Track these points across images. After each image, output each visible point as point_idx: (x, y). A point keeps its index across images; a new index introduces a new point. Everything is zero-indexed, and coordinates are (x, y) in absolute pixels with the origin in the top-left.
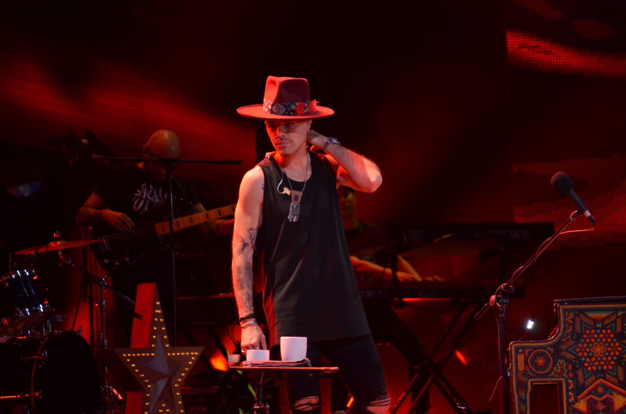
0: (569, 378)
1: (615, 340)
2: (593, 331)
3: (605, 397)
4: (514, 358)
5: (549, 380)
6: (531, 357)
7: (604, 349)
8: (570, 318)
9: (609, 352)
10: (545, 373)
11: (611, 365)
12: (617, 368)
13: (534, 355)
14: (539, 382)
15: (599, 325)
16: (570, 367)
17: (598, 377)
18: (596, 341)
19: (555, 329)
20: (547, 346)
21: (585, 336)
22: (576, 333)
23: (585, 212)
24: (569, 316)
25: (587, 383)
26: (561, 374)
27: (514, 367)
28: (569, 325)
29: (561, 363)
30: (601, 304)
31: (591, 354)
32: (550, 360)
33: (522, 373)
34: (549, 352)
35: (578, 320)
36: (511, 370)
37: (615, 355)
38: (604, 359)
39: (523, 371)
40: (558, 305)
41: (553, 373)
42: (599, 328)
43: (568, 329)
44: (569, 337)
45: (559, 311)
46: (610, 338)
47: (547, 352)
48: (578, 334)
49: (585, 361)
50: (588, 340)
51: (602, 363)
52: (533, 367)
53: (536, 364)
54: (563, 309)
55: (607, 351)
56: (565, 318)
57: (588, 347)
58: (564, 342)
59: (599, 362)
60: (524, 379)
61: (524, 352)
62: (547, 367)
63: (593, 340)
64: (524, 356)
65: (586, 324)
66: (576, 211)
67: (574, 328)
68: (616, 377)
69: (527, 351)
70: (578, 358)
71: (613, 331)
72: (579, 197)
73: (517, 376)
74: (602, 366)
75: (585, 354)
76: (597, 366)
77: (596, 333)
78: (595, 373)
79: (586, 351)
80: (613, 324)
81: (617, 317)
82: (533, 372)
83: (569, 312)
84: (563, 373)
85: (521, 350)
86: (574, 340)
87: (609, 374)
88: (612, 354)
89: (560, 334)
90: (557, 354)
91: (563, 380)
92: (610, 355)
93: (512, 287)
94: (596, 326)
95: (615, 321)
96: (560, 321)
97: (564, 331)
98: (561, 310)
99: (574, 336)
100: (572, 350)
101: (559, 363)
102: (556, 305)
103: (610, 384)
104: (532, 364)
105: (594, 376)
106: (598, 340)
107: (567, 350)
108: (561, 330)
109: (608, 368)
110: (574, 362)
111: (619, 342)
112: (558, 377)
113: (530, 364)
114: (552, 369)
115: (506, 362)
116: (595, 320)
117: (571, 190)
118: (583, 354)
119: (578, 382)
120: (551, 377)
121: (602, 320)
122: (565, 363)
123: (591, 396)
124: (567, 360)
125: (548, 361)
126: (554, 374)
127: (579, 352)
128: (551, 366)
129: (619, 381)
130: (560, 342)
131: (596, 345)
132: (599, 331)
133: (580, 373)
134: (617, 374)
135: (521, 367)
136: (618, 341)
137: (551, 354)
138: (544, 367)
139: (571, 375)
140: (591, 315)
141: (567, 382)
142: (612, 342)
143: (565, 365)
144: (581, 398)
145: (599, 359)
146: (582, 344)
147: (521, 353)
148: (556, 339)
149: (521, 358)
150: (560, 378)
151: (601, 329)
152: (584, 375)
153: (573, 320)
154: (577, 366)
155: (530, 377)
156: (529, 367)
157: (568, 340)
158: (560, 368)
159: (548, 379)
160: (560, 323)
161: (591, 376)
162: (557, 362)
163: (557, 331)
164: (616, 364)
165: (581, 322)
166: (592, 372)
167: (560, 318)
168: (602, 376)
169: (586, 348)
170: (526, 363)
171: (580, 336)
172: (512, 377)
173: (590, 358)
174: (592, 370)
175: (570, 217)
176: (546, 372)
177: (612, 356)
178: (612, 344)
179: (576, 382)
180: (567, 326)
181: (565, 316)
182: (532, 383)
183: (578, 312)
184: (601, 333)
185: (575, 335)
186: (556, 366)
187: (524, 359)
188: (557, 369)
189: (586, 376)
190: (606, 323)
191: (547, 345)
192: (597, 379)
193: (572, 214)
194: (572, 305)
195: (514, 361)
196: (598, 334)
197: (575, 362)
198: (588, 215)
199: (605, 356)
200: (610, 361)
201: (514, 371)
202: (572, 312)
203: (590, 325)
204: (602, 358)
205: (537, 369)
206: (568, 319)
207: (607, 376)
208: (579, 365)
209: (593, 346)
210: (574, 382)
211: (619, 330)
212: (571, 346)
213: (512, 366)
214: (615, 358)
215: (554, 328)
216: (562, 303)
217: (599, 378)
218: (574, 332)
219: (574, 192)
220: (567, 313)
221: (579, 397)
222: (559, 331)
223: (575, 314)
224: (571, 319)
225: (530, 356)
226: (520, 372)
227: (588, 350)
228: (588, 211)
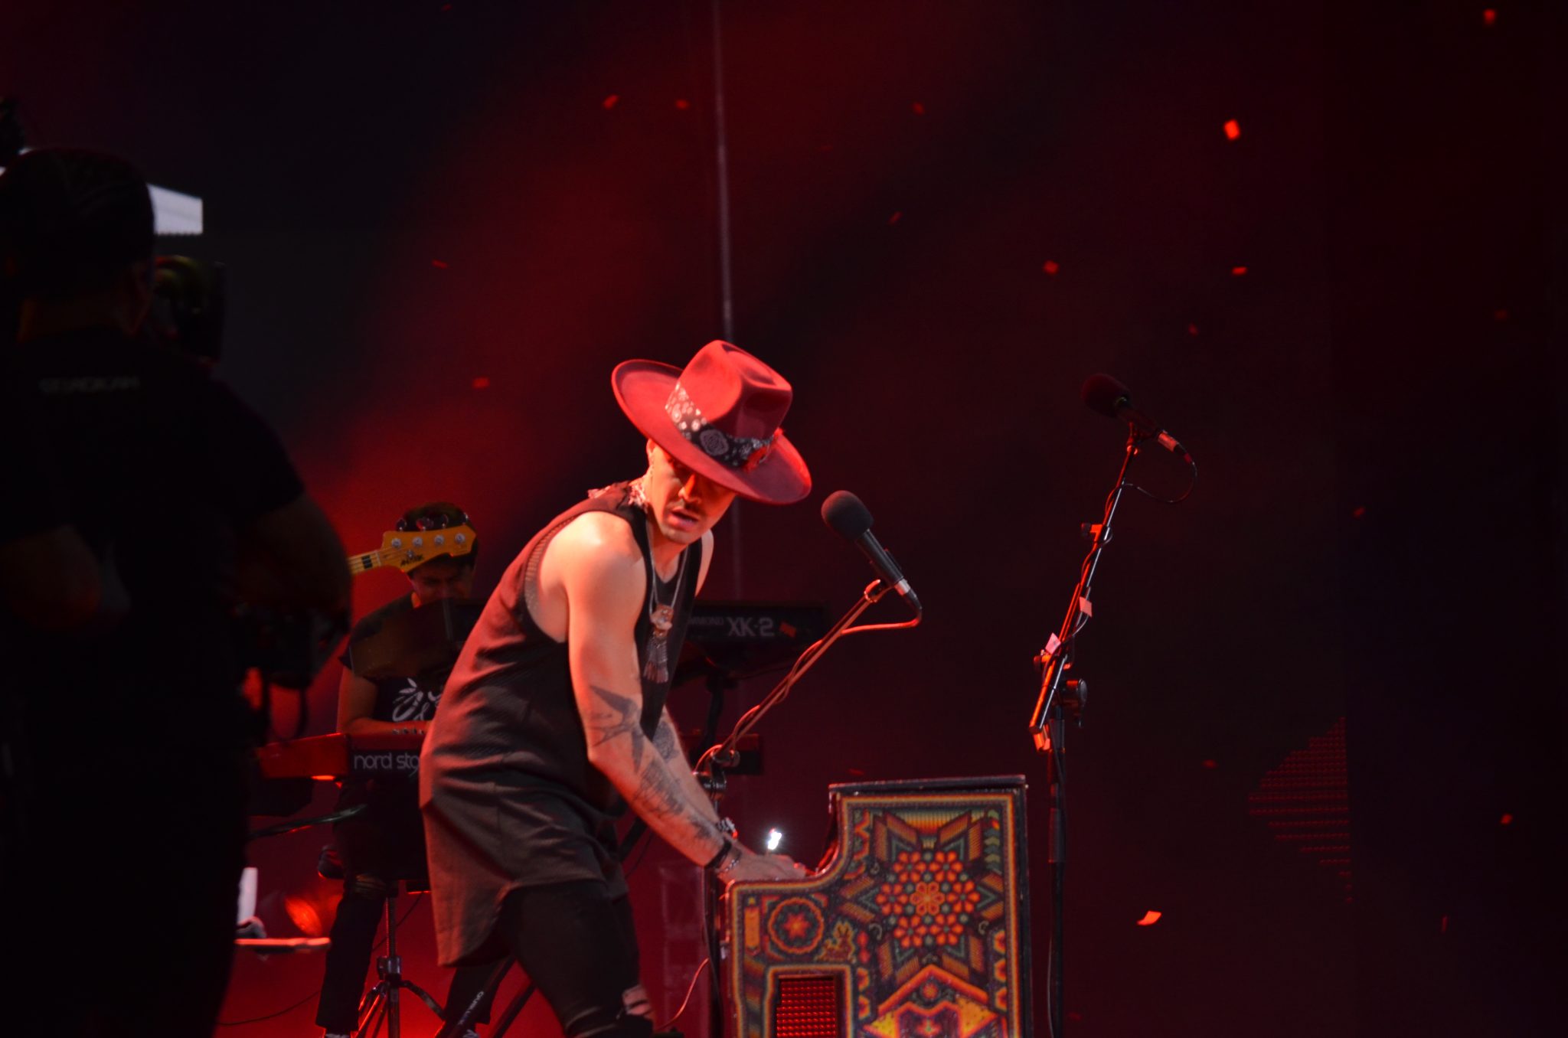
0: (860, 964)
1: (964, 877)
2: (916, 857)
3: (939, 1007)
4: (736, 919)
5: (814, 968)
6: (777, 916)
7: (939, 898)
8: (865, 826)
9: (952, 905)
10: (806, 954)
11: (955, 934)
12: (967, 941)
13: (781, 912)
14: (791, 972)
15: (929, 844)
16: (863, 939)
17: (924, 960)
18: (922, 879)
19: (830, 851)
20: (811, 891)
21: (898, 868)
22: (879, 861)
23: (898, 582)
24: (862, 822)
25: (900, 974)
26: (841, 956)
27: (736, 940)
28: (863, 843)
29: (843, 930)
30: (934, 795)
31: (910, 910)
32: (818, 922)
33: (755, 953)
34: (817, 903)
35: (882, 832)
36: (729, 946)
37: (963, 911)
38: (940, 920)
39: (756, 948)
40: (838, 797)
41: (823, 953)
42: (928, 850)
43: (860, 852)
44: (863, 869)
45: (841, 810)
46: (954, 872)
47: (811, 905)
48: (881, 863)
49: (896, 926)
50: (904, 878)
51: (935, 930)
52: (778, 938)
53: (787, 932)
54: (849, 805)
55: (947, 902)
56: (854, 825)
57: (903, 892)
58: (849, 881)
59: (929, 926)
60: (758, 966)
61: (759, 903)
62: (812, 939)
63: (915, 877)
64: (761, 912)
65: (901, 840)
66: (879, 581)
67: (872, 849)
68: (966, 961)
69: (767, 902)
70: (881, 918)
71: (962, 857)
72: (884, 549)
73: (742, 959)
74: (935, 937)
75: (898, 909)
76: (923, 937)
77: (922, 861)
78: (920, 952)
79: (899, 903)
80: (961, 842)
81: (970, 825)
82: (781, 952)
83: (863, 814)
84: (847, 953)
85: (752, 901)
86: (872, 876)
87: (950, 955)
88: (958, 908)
89: (842, 863)
90: (834, 909)
91: (847, 969)
92: (951, 912)
93: (735, 753)
94: (922, 845)
95: (964, 834)
96: (842, 834)
97: (852, 854)
98: (845, 809)
99: (872, 866)
100: (867, 899)
101: (839, 929)
102: (834, 797)
103: (951, 979)
104: (777, 932)
105: (915, 961)
106: (928, 877)
107: (856, 900)
108: (845, 852)
109: (947, 942)
110: (871, 926)
111: (973, 881)
112: (835, 962)
113: (772, 933)
114: (821, 944)
115: (718, 924)
116: (920, 832)
117: (868, 533)
118: (892, 908)
119: (879, 973)
120: (820, 962)
121: (937, 832)
122: (850, 929)
123: (908, 1005)
124: (856, 923)
125: (813, 925)
126: (826, 955)
127: (885, 904)
128: (820, 937)
129: (973, 972)
130: (841, 882)
131: (922, 888)
132: (928, 857)
133: (885, 952)
134: (968, 953)
135: (753, 939)
136: (971, 878)
137: (820, 908)
138: (804, 939)
139: (865, 957)
140: (912, 819)
141: (854, 972)
142: (957, 881)
143: (851, 933)
144: (888, 1010)
145: (928, 920)
146: (892, 885)
147: (752, 907)
148: (833, 874)
149: (753, 917)
150: (840, 963)
151: (934, 851)
152: (894, 957)
153: (872, 831)
154: (879, 937)
155: (774, 962)
156: (770, 940)
157: (859, 877)
158: (839, 941)
159: (812, 967)
160: (842, 840)
161: (909, 959)
162: (833, 926)
163: (835, 857)
164: (965, 933)
165: (890, 836)
166: (912, 950)
167: (842, 827)
168: (935, 959)
169: (899, 895)
170: (763, 930)
171: (886, 868)
172: (732, 961)
173: (909, 917)
174: (912, 945)
175: (863, 595)
176: (809, 949)
177: (958, 915)
178: (958, 887)
179: (877, 974)
180: (857, 843)
181: (853, 821)
182: (776, 975)
183: (884, 813)
184: (934, 860)
185: (876, 865)
186: (831, 937)
187: (761, 920)
188: (833, 944)
189: (899, 959)
190: (945, 837)
191: (810, 889)
192: (922, 966)
193: (869, 588)
194: (869, 796)
195: (735, 925)
196: (928, 864)
197: (874, 928)
198: (903, 591)
199: (941, 913)
200: (952, 926)
201: (736, 947)
202: (870, 813)
203: (909, 844)
204: (934, 918)
205: (789, 942)
206: (862, 830)
207: (946, 960)
208: (884, 934)
209: (914, 891)
210: (871, 974)
211: (973, 854)
212: (866, 892)
213: (731, 938)
214: (964, 919)
215: (827, 848)
216: (848, 793)
217: (927, 964)
218: (872, 857)
219: (873, 537)
220: (857, 815)
221: (881, 1007)
222: (840, 856)
223: (875, 817)
224: (868, 830)
225: (774, 913)
226: (750, 950)
227: (903, 899)
228: (904, 580)
